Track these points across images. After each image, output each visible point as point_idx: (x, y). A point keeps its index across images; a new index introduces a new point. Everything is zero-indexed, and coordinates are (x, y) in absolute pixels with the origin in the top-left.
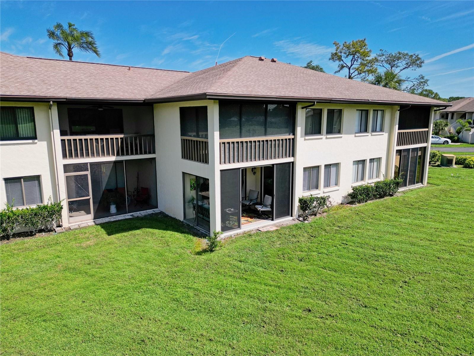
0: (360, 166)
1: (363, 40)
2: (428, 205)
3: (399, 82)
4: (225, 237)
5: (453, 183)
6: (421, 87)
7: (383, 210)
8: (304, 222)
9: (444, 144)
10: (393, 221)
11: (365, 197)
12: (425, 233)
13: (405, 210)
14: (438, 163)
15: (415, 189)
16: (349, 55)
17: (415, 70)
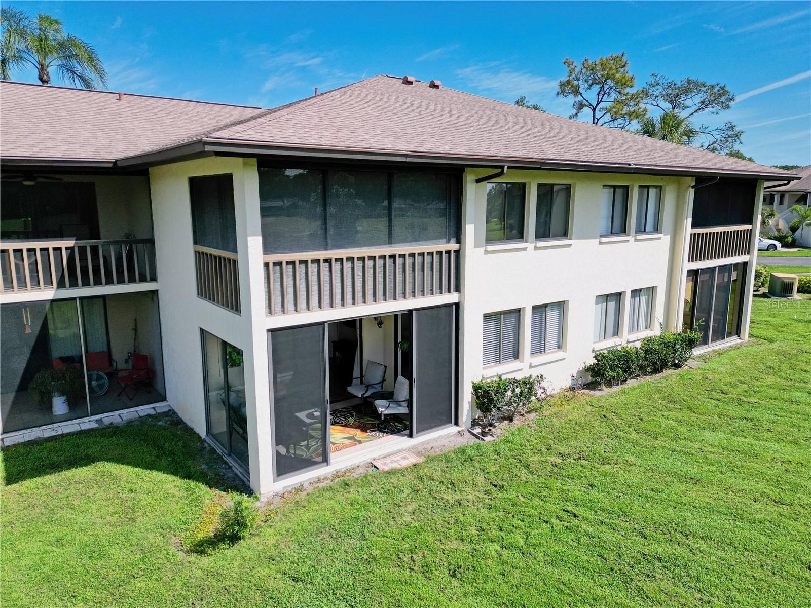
0: (612, 305)
1: (620, 55)
2: (758, 392)
3: (690, 134)
4: (285, 490)
5: (800, 336)
6: (727, 146)
7: (660, 407)
8: (483, 440)
9: (767, 250)
10: (685, 439)
11: (621, 372)
12: (762, 476)
13: (710, 404)
14: (763, 288)
15: (726, 351)
16: (592, 84)
17: (717, 113)
